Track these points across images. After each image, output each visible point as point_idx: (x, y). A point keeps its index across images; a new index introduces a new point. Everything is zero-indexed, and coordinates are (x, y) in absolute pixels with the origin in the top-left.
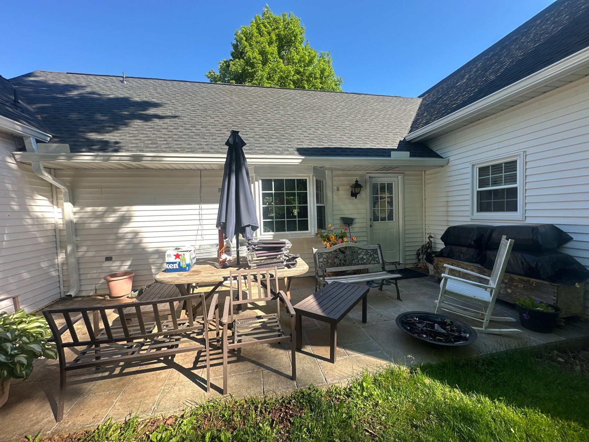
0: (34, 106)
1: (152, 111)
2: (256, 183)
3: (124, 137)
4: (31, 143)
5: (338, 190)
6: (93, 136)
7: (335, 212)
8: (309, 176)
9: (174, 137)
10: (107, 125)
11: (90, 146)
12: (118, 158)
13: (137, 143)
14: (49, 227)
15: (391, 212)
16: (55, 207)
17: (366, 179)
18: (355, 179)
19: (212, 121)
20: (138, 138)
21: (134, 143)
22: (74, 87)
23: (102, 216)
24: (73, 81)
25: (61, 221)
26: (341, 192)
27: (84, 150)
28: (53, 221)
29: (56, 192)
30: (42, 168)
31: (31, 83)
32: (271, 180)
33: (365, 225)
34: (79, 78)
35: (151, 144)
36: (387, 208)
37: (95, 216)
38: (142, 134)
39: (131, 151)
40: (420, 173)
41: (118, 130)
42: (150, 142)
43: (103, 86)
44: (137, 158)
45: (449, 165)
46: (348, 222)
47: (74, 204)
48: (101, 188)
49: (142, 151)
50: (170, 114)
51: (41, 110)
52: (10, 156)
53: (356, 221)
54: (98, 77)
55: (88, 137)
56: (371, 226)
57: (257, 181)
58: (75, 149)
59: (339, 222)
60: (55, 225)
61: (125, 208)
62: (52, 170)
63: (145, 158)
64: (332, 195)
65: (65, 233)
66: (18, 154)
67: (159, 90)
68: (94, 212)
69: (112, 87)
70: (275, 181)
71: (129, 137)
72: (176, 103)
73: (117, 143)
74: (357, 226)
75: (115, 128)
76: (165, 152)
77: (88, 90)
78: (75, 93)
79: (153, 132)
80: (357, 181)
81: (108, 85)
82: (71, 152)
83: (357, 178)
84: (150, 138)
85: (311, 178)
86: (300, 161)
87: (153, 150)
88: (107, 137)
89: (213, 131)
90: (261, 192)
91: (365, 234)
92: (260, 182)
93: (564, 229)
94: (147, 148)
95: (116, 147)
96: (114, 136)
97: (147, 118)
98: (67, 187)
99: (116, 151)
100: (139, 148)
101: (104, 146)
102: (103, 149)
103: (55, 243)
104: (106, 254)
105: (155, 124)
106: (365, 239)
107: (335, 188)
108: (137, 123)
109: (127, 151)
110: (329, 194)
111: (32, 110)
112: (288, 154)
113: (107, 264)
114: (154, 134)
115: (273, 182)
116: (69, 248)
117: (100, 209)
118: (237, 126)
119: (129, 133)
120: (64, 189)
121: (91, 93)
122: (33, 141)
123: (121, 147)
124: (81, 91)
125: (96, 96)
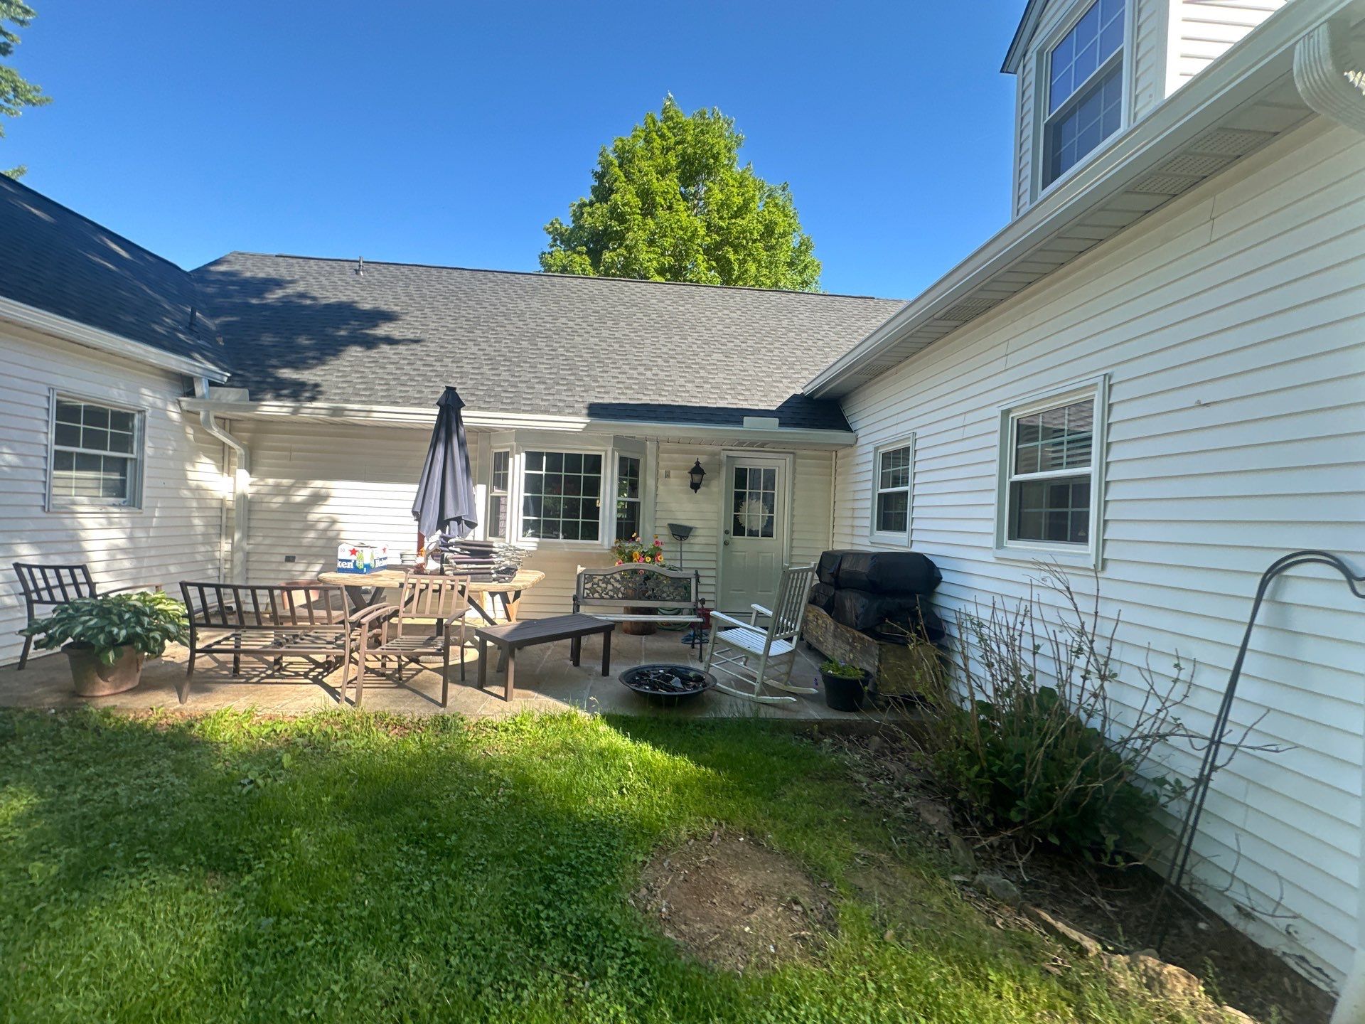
0: (217, 321)
1: (383, 330)
2: (517, 457)
3: (328, 377)
4: (201, 389)
5: (667, 476)
6: (286, 373)
7: (659, 514)
8: (606, 452)
9: (403, 378)
10: (311, 354)
11: (281, 389)
12: (309, 411)
13: (344, 388)
14: (215, 504)
15: (770, 522)
16: (225, 475)
17: (720, 461)
18: (694, 459)
19: (474, 350)
20: (348, 379)
21: (339, 388)
22: (279, 283)
23: (285, 492)
24: (282, 272)
25: (230, 497)
26: (672, 480)
27: (269, 396)
28: (219, 495)
29: (229, 453)
30: (212, 419)
31: (220, 277)
32: (541, 454)
33: (713, 541)
34: (292, 265)
35: (365, 389)
36: (761, 514)
37: (278, 491)
38: (357, 372)
39: (332, 401)
40: (828, 454)
41: (324, 364)
42: (364, 386)
43: (325, 282)
44: (336, 412)
45: (858, 444)
46: (681, 533)
47: (251, 472)
48: (290, 450)
49: (347, 401)
50: (411, 336)
51: (225, 328)
52: (174, 403)
53: (699, 532)
54: (321, 263)
55: (280, 375)
56: (726, 543)
57: (519, 454)
58: (255, 396)
59: (666, 531)
60: (222, 501)
61: (318, 483)
62: (227, 422)
63: (347, 413)
64: (656, 483)
65: (233, 514)
66: (185, 400)
67: (412, 289)
68: (277, 486)
69: (339, 283)
70: (548, 454)
71: (337, 377)
72: (430, 314)
73: (316, 385)
74: (698, 542)
75: (321, 361)
76: (379, 403)
77: (300, 288)
78: (279, 293)
79: (373, 370)
80: (698, 463)
81: (333, 279)
82: (251, 400)
83: (700, 457)
84: (365, 380)
85: (610, 454)
86: (583, 426)
87: (364, 399)
88: (306, 376)
89: (468, 368)
90: (524, 472)
91: (713, 557)
92: (523, 455)
93: (938, 563)
94: (356, 396)
95: (315, 392)
96: (315, 375)
97: (371, 343)
98: (244, 447)
99: (313, 399)
100: (345, 397)
101: (297, 391)
102: (295, 396)
103: (218, 528)
104: (289, 552)
105: (382, 355)
106: (713, 565)
107: (662, 472)
108: (355, 352)
109: (327, 400)
110: (651, 482)
111: (214, 328)
112: (569, 414)
113: (289, 566)
114: (373, 373)
115: (545, 458)
116: (237, 536)
117: (286, 482)
118: (510, 361)
119: (339, 371)
120: (239, 450)
121: (303, 296)
122: (205, 383)
123: (321, 393)
124: (289, 291)
125: (308, 302)
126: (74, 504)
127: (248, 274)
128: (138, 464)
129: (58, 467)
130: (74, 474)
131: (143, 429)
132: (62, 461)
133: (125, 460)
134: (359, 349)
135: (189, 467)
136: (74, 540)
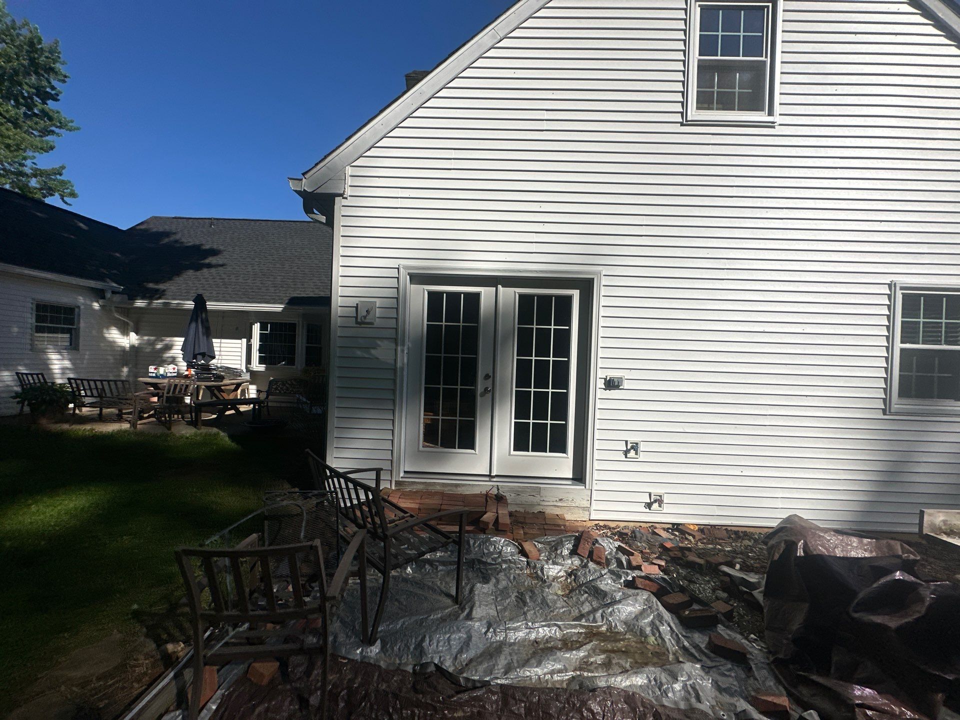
1: (209, 260)
2: (256, 325)
3: (171, 287)
4: (108, 295)
6: (151, 285)
8: (299, 321)
11: (146, 294)
12: (155, 304)
13: (175, 292)
14: (119, 349)
16: (124, 335)
20: (180, 287)
21: (172, 293)
22: (168, 235)
23: (153, 343)
24: (173, 227)
25: (128, 346)
27: (140, 298)
28: (123, 345)
29: (126, 325)
30: (114, 309)
31: (141, 232)
32: (267, 323)
34: (180, 223)
35: (185, 292)
37: (149, 343)
38: (186, 283)
39: (167, 299)
41: (172, 280)
44: (167, 304)
47: (137, 334)
49: (173, 299)
50: (221, 263)
55: (148, 287)
57: (257, 323)
60: (124, 347)
61: (168, 339)
62: (120, 309)
63: (171, 305)
65: (129, 354)
66: (101, 301)
68: (149, 340)
69: (199, 233)
70: (271, 323)
71: (175, 286)
73: (163, 291)
75: (171, 278)
77: (178, 237)
82: (130, 300)
84: (188, 288)
85: (301, 322)
86: (284, 309)
87: (183, 298)
88: (161, 287)
90: (259, 332)
92: (259, 324)
94: (178, 296)
95: (161, 295)
96: (165, 286)
97: (198, 267)
98: (132, 322)
99: (159, 298)
100: (173, 297)
101: (153, 295)
102: (151, 297)
103: (122, 360)
105: (202, 274)
109: (165, 299)
112: (278, 303)
114: (193, 284)
115: (269, 325)
117: (152, 338)
120: (131, 324)
121: (176, 241)
122: (110, 291)
123: (164, 295)
124: (172, 239)
125: (178, 245)
126: (47, 349)
127: (154, 230)
128: (77, 330)
129: (37, 332)
130: (46, 335)
131: (79, 315)
132: (39, 330)
133: (71, 329)
134: (191, 271)
135: (105, 331)
136: (46, 364)
